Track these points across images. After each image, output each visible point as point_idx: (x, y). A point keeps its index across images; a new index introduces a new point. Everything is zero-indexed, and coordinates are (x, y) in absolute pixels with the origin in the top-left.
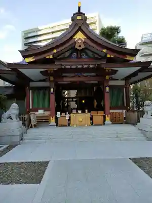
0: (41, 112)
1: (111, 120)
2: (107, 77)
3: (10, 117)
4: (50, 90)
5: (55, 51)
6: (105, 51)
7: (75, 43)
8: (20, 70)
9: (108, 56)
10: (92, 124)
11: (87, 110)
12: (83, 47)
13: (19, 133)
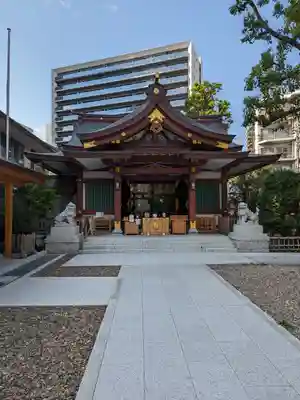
0: (99, 215)
1: (198, 228)
2: (193, 170)
3: (66, 220)
4: (114, 185)
5: (124, 134)
6: (189, 135)
7: (150, 124)
8: (78, 159)
9: (195, 142)
10: (171, 233)
11: (164, 214)
12: (161, 129)
13: (78, 241)
